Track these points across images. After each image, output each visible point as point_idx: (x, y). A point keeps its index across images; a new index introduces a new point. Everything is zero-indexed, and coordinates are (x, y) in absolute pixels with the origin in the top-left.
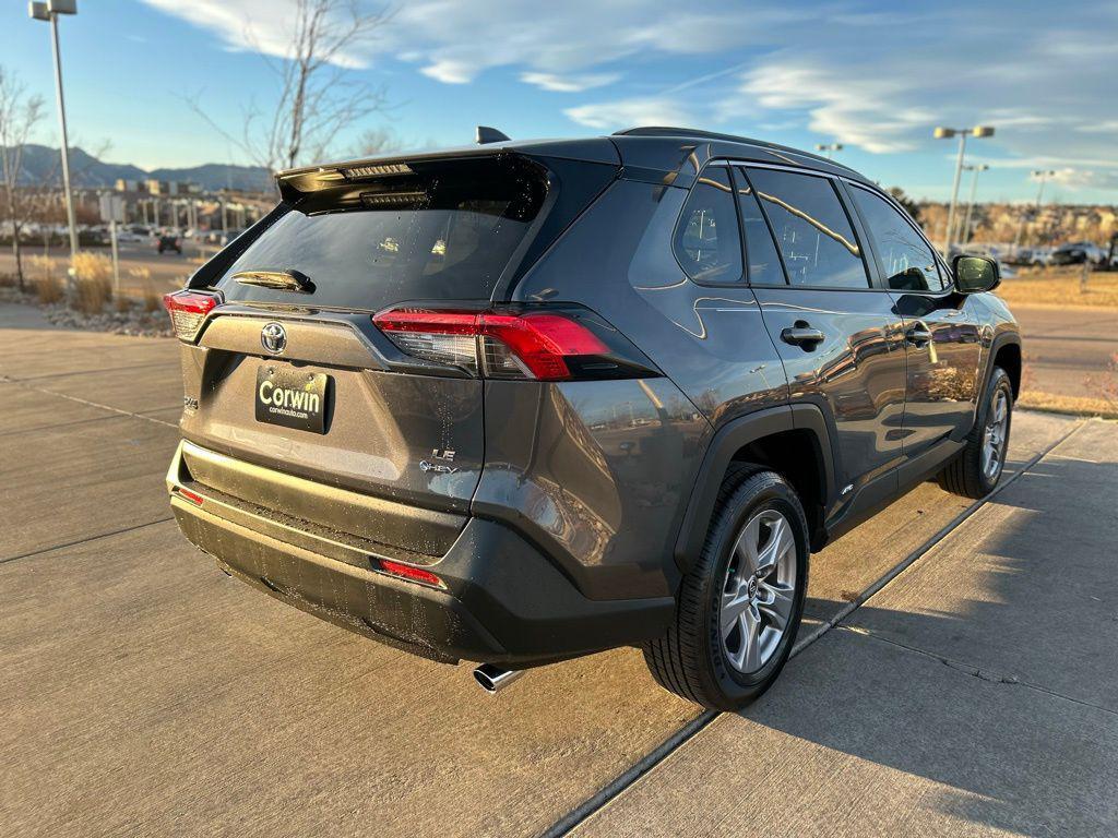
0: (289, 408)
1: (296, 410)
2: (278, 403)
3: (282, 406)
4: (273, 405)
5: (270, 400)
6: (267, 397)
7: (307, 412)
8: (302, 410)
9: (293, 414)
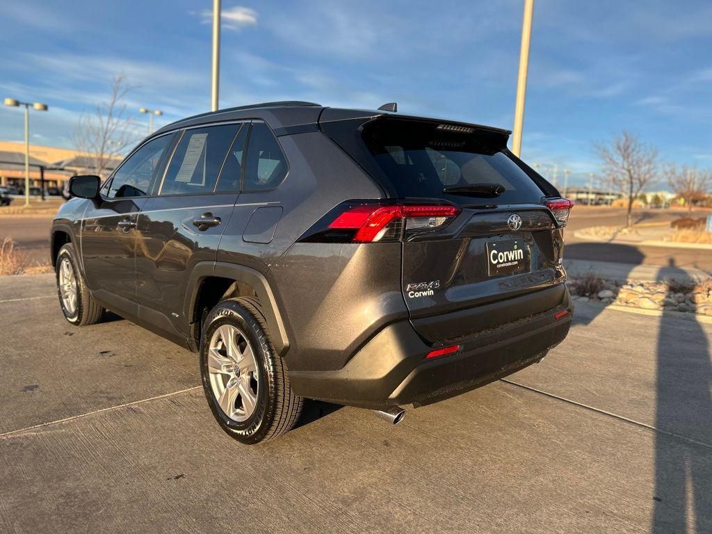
0: (508, 261)
1: (512, 261)
2: (501, 261)
3: (504, 262)
4: (499, 263)
5: (497, 261)
6: (494, 260)
7: (518, 260)
8: (515, 260)
9: (510, 264)
